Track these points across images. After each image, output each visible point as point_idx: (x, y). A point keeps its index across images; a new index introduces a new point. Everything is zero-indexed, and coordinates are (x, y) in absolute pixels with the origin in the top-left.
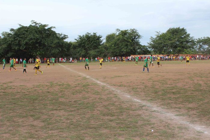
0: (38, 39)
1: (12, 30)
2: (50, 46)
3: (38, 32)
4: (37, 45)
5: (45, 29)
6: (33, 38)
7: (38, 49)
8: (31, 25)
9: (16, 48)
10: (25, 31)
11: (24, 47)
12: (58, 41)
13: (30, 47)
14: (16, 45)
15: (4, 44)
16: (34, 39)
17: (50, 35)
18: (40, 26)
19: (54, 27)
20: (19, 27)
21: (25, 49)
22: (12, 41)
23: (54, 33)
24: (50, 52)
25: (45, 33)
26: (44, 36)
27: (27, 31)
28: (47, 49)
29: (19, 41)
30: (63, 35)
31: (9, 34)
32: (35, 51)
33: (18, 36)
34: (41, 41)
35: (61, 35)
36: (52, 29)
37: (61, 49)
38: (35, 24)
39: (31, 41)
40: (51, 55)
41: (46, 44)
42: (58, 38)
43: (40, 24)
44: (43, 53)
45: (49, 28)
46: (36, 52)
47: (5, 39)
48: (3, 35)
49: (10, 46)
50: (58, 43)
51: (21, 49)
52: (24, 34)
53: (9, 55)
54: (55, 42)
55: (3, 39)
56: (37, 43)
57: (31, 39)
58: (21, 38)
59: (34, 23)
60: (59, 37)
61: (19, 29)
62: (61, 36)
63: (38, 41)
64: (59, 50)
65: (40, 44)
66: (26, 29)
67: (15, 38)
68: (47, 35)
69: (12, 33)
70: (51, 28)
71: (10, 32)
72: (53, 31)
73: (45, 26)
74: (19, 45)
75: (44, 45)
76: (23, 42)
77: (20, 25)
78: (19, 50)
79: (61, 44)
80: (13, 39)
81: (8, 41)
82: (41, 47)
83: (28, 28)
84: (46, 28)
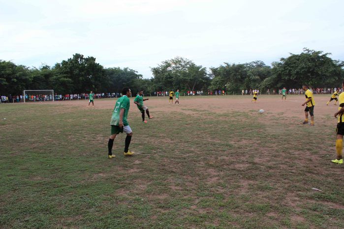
0: (310, 68)
1: (282, 59)
2: (325, 75)
3: (311, 60)
4: (309, 74)
5: (319, 57)
6: (305, 66)
7: (310, 79)
8: (303, 53)
9: (286, 78)
10: (296, 59)
11: (295, 77)
12: (335, 69)
13: (302, 76)
14: (286, 75)
15: (273, 74)
16: (306, 68)
17: (325, 62)
18: (313, 53)
19: (330, 54)
20: (290, 56)
21: (296, 79)
22: (282, 71)
23: (330, 60)
24: (324, 82)
25: (319, 60)
26: (317, 64)
27: (298, 60)
28: (321, 79)
29: (290, 70)
30: (340, 62)
31: (280, 64)
32: (306, 80)
33: (288, 66)
34: (314, 69)
35: (339, 62)
36: (327, 56)
37: (337, 79)
38: (307, 52)
39: (303, 70)
40: (325, 84)
41: (320, 73)
42: (334, 66)
43: (313, 51)
44: (316, 83)
45: (324, 55)
46: (308, 82)
47: (275, 69)
48: (273, 65)
49: (279, 76)
50: (335, 71)
51: (291, 79)
52: (295, 63)
53: (279, 85)
54: (331, 70)
55: (273, 69)
56: (309, 72)
57: (303, 68)
58: (292, 67)
59: (307, 50)
60: (336, 64)
61: (290, 58)
62: (338, 64)
63: (311, 70)
64: (335, 79)
65: (313, 73)
66: (297, 58)
67: (285, 67)
68: (321, 63)
69: (282, 62)
70: (326, 54)
71: (280, 62)
72: (328, 58)
73: (319, 52)
74: (290, 75)
75: (317, 74)
76: (294, 72)
77: (291, 54)
78: (289, 80)
79: (338, 72)
80: (283, 69)
81: (278, 71)
82: (314, 76)
83: (300, 57)
84: (320, 55)
